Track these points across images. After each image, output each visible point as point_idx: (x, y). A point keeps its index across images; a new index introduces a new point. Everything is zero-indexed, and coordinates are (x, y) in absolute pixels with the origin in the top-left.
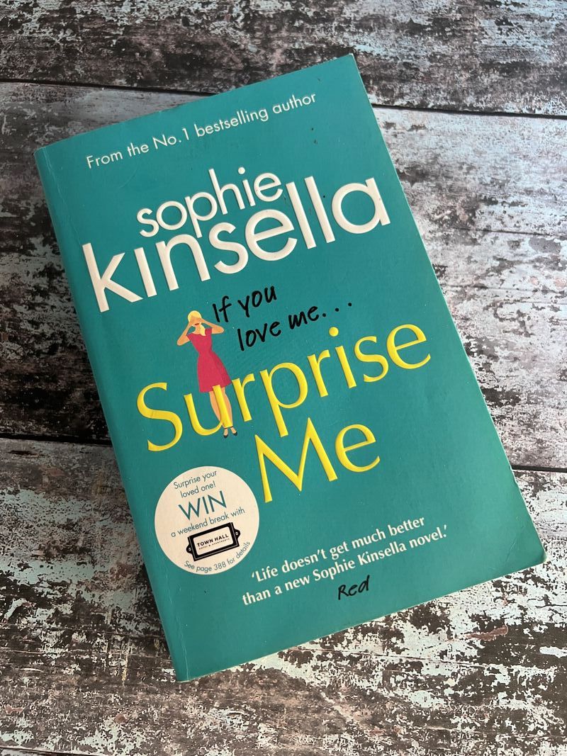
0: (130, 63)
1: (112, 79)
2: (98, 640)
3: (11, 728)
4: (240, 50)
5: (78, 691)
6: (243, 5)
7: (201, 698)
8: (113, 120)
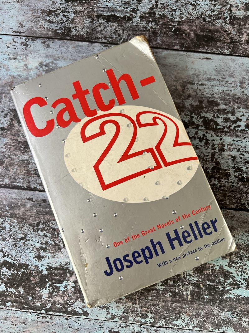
0: (181, 39)
1: (174, 46)
2: (178, 283)
3: (145, 317)
4: (228, 33)
5: (171, 303)
6: (229, 12)
7: (220, 307)
8: (175, 65)
